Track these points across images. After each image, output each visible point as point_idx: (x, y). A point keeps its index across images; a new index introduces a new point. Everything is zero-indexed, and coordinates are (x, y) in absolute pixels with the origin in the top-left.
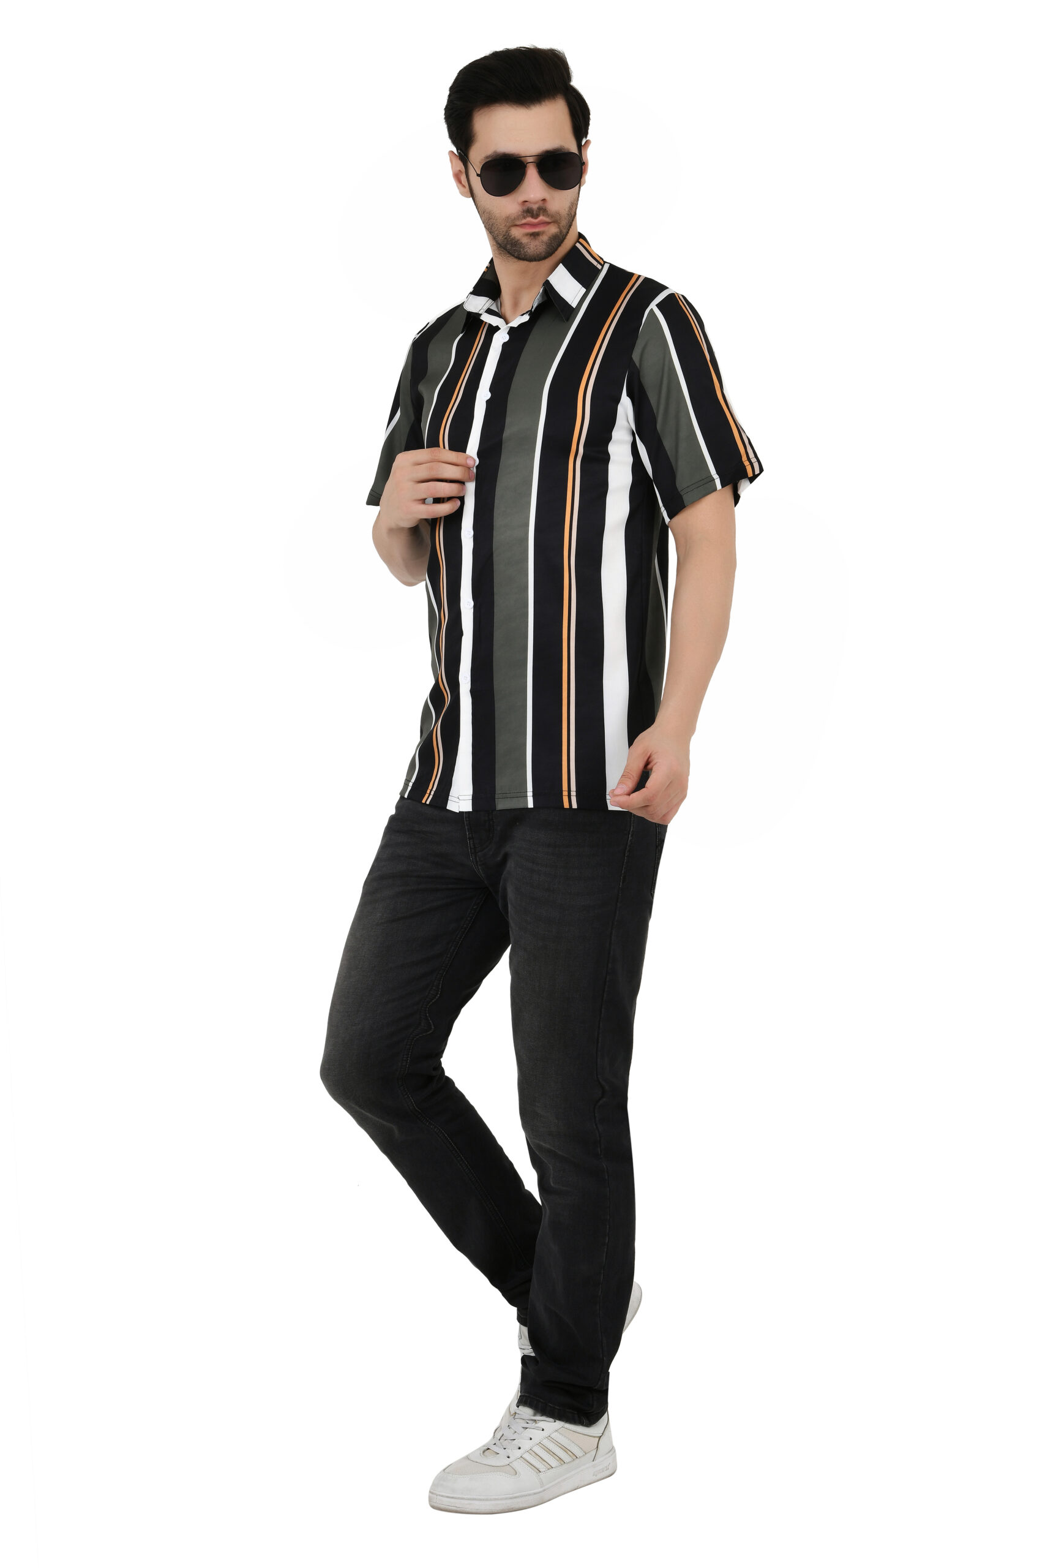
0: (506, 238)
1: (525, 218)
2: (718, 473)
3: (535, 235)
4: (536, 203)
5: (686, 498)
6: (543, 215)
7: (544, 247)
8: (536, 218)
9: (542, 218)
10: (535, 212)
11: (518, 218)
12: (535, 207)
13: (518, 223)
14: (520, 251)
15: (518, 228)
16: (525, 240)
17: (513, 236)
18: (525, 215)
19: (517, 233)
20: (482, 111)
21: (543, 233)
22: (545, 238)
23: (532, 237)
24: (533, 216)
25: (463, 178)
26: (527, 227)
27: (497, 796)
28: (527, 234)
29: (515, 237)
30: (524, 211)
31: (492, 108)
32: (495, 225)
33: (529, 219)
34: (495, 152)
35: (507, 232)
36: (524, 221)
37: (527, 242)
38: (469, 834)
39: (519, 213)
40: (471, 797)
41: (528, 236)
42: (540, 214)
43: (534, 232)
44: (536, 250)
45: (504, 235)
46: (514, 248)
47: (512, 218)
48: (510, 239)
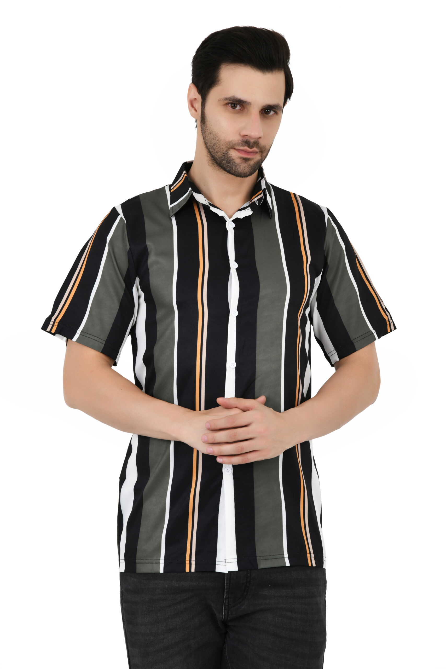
0: (224, 156)
1: (243, 146)
2: (374, 329)
3: (246, 160)
4: (253, 139)
6: (256, 147)
8: (251, 148)
9: (255, 149)
10: (251, 144)
11: (238, 144)
12: (252, 141)
13: (237, 148)
14: (232, 168)
15: (235, 151)
16: (238, 161)
17: (230, 155)
18: (244, 144)
19: (234, 154)
20: (229, 66)
21: (252, 159)
22: (252, 163)
23: (244, 161)
24: (249, 147)
25: (198, 105)
26: (243, 152)
27: (258, 558)
28: (241, 158)
29: (231, 157)
30: (243, 141)
32: (217, 145)
33: (246, 148)
35: (226, 151)
36: (242, 148)
37: (239, 164)
38: (226, 595)
39: (240, 141)
40: (236, 560)
41: (242, 159)
42: (254, 146)
43: (247, 158)
44: (244, 170)
45: (224, 153)
46: (228, 165)
47: (234, 143)
48: (227, 157)
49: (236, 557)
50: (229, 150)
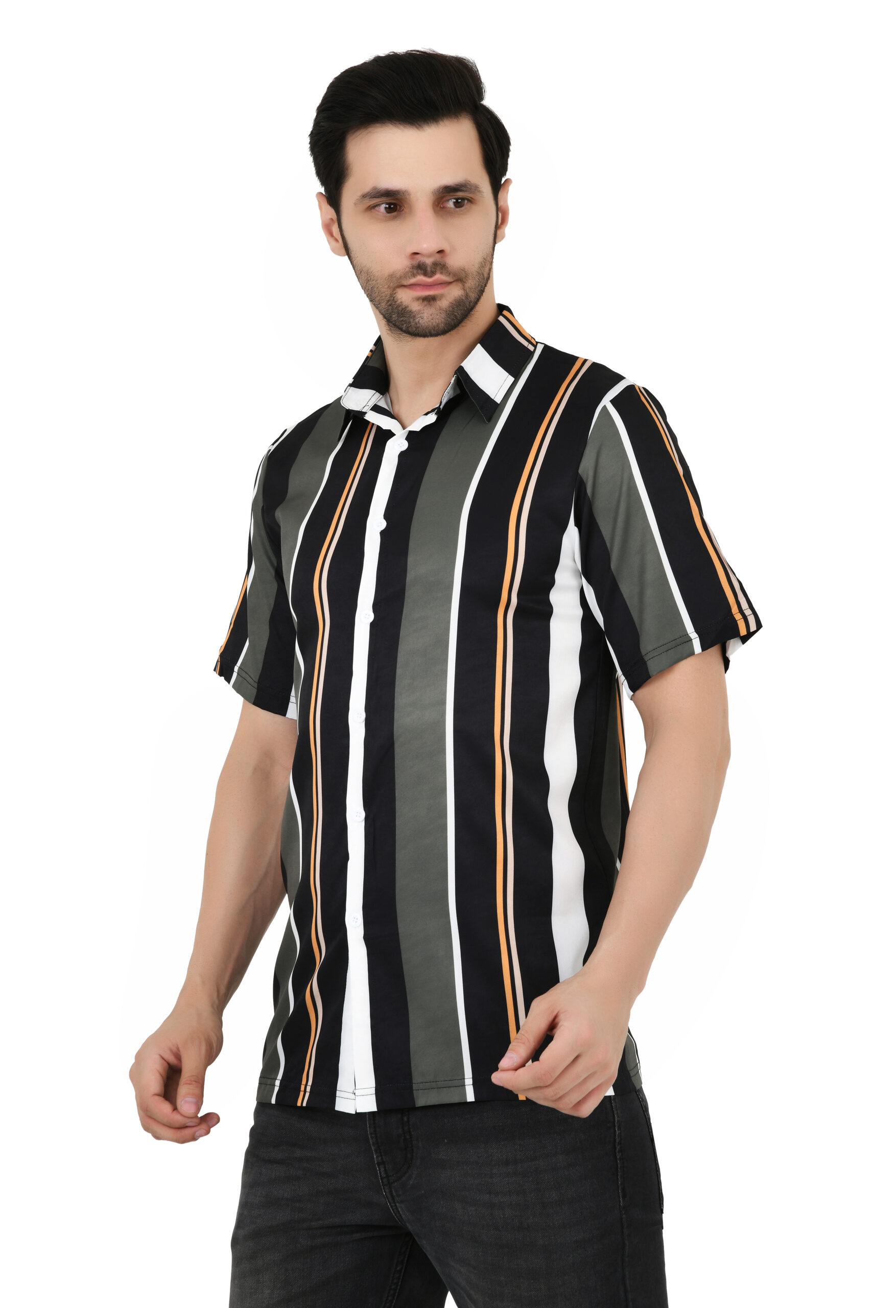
0: (390, 305)
1: (414, 275)
2: (697, 631)
3: (429, 300)
4: (429, 256)
5: (652, 666)
6: (441, 273)
7: (443, 316)
8: (431, 277)
9: (438, 277)
10: (429, 269)
11: (405, 276)
12: (429, 261)
13: (405, 283)
14: (410, 322)
15: (406, 290)
16: (415, 307)
17: (399, 301)
18: (415, 272)
19: (405, 297)
20: (357, 133)
21: (441, 296)
22: (444, 303)
23: (426, 303)
24: (425, 274)
25: (334, 227)
26: (419, 288)
27: (414, 1086)
28: (418, 299)
29: (401, 302)
30: (413, 267)
31: (370, 129)
32: (375, 289)
33: (421, 278)
34: (375, 188)
36: (413, 281)
37: (420, 311)
38: (377, 1157)
39: (407, 269)
40: (373, 1091)
41: (421, 301)
42: (436, 271)
43: (429, 296)
44: (432, 321)
45: (388, 301)
46: (402, 319)
47: (398, 276)
48: (395, 306)
49: (373, 1084)
50: (395, 292)
